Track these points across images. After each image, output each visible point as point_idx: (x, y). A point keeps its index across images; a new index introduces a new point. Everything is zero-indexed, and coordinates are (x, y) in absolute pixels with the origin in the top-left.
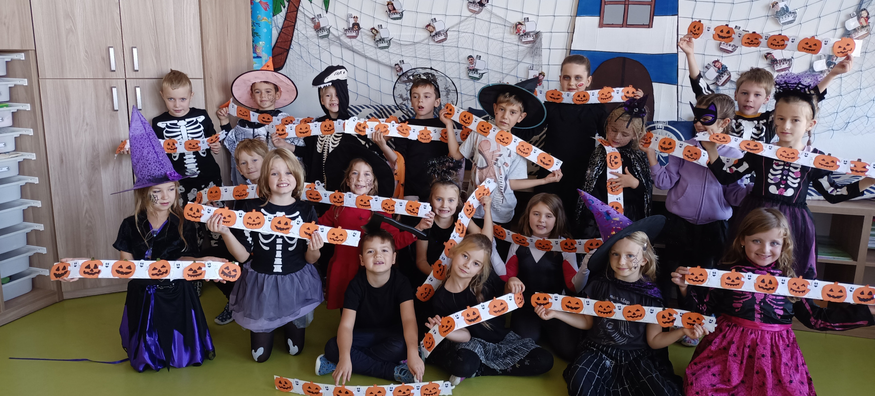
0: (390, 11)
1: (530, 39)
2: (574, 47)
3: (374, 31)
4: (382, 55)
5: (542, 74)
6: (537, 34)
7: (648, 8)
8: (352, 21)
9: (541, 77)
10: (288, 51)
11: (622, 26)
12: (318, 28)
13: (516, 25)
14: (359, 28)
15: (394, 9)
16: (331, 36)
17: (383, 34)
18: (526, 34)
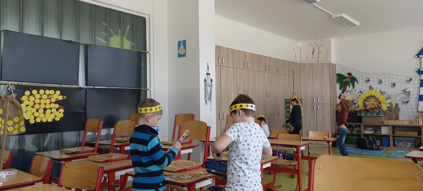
0: (370, 88)
1: (408, 93)
2: (421, 94)
6: (409, 92)
8: (360, 91)
13: (404, 90)
14: (362, 92)
15: (371, 88)
18: (406, 92)
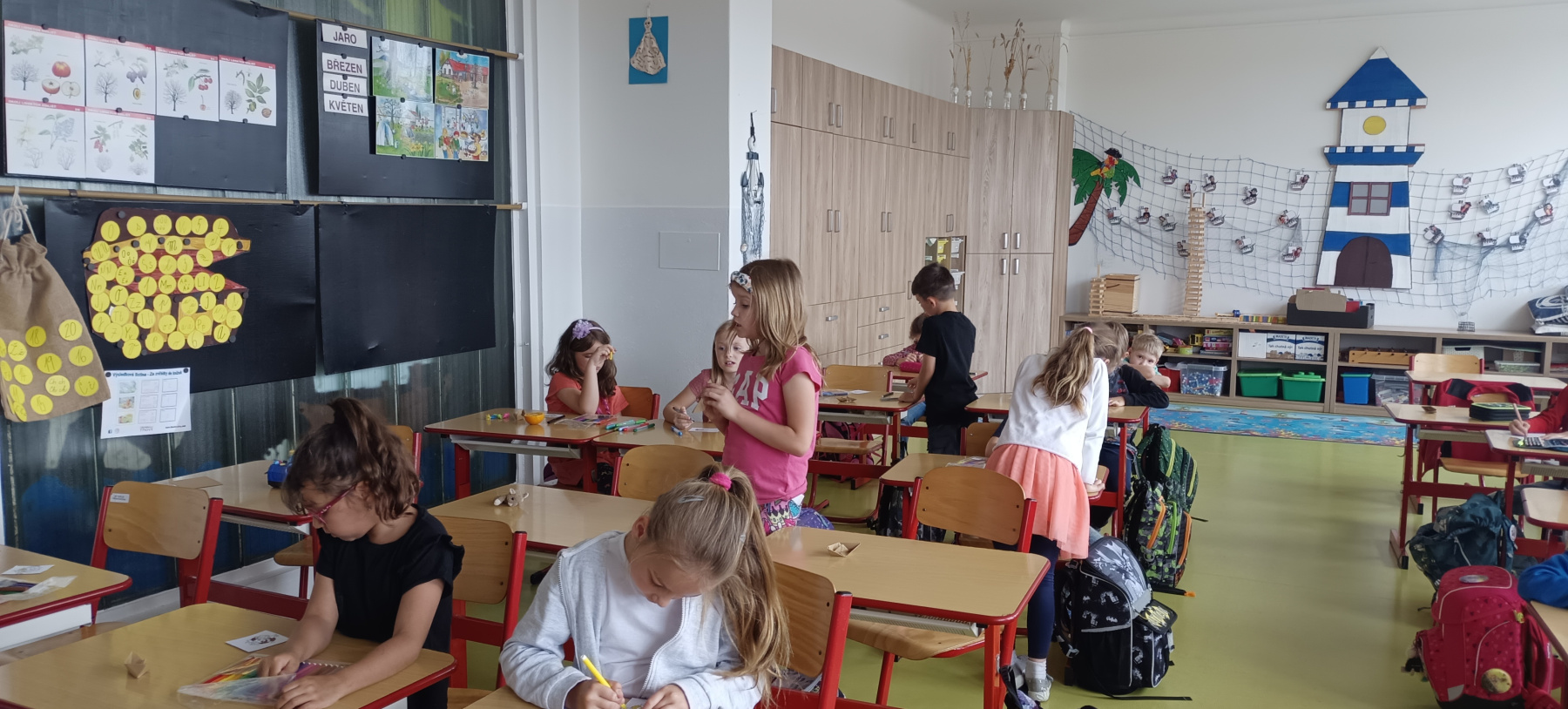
2: (1329, 228)
3: (1162, 219)
4: (1166, 236)
5: (1300, 249)
6: (1297, 219)
7: (1386, 202)
8: (1143, 211)
9: (1299, 251)
10: (1083, 231)
11: (1366, 214)
12: (1111, 217)
14: (1149, 216)
16: (1122, 223)
17: (1169, 220)
